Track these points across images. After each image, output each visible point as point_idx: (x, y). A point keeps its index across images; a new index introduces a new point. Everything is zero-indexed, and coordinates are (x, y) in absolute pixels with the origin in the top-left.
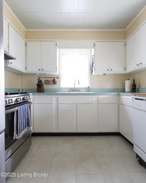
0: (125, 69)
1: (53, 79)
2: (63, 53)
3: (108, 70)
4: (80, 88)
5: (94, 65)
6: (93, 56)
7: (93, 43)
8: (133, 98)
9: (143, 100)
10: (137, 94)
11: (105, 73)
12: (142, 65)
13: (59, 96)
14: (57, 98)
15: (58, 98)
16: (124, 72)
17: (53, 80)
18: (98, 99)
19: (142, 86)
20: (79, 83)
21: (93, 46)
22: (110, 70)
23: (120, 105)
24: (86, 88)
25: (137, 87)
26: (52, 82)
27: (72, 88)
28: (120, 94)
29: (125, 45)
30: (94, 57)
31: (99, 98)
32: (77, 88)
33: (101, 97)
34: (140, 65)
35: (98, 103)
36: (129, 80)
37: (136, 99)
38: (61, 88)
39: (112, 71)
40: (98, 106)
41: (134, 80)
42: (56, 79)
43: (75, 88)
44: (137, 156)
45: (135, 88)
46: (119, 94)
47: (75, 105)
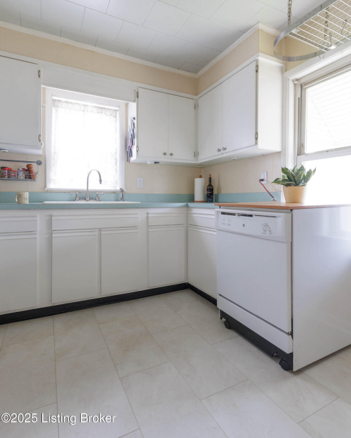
0: (196, 154)
1: (24, 166)
2: (54, 98)
3: (165, 154)
4: (100, 191)
5: (135, 140)
6: (134, 118)
7: (135, 90)
8: (218, 212)
9: (234, 214)
10: (224, 206)
11: (157, 160)
12: (227, 151)
13: (54, 213)
14: (48, 218)
15: (51, 216)
16: (194, 162)
17: (24, 170)
18: (148, 216)
19: (223, 191)
20: (101, 181)
21: (133, 96)
22: (168, 155)
23: (189, 228)
24: (114, 192)
25: (215, 192)
26: (22, 175)
27: (80, 192)
28: (190, 204)
29: (196, 107)
30: (135, 121)
31: (150, 216)
32: (94, 192)
33: (154, 212)
34: (222, 151)
35: (148, 226)
36: (201, 177)
37: (223, 213)
38: (47, 191)
39: (173, 157)
40: (148, 232)
41: (210, 178)
42: (35, 168)
43: (87, 192)
44: (223, 315)
45: (212, 194)
46: (187, 206)
47: (96, 233)
